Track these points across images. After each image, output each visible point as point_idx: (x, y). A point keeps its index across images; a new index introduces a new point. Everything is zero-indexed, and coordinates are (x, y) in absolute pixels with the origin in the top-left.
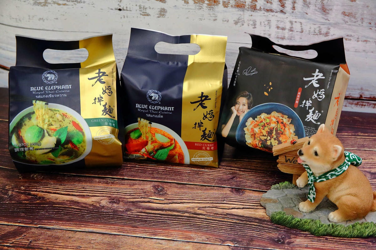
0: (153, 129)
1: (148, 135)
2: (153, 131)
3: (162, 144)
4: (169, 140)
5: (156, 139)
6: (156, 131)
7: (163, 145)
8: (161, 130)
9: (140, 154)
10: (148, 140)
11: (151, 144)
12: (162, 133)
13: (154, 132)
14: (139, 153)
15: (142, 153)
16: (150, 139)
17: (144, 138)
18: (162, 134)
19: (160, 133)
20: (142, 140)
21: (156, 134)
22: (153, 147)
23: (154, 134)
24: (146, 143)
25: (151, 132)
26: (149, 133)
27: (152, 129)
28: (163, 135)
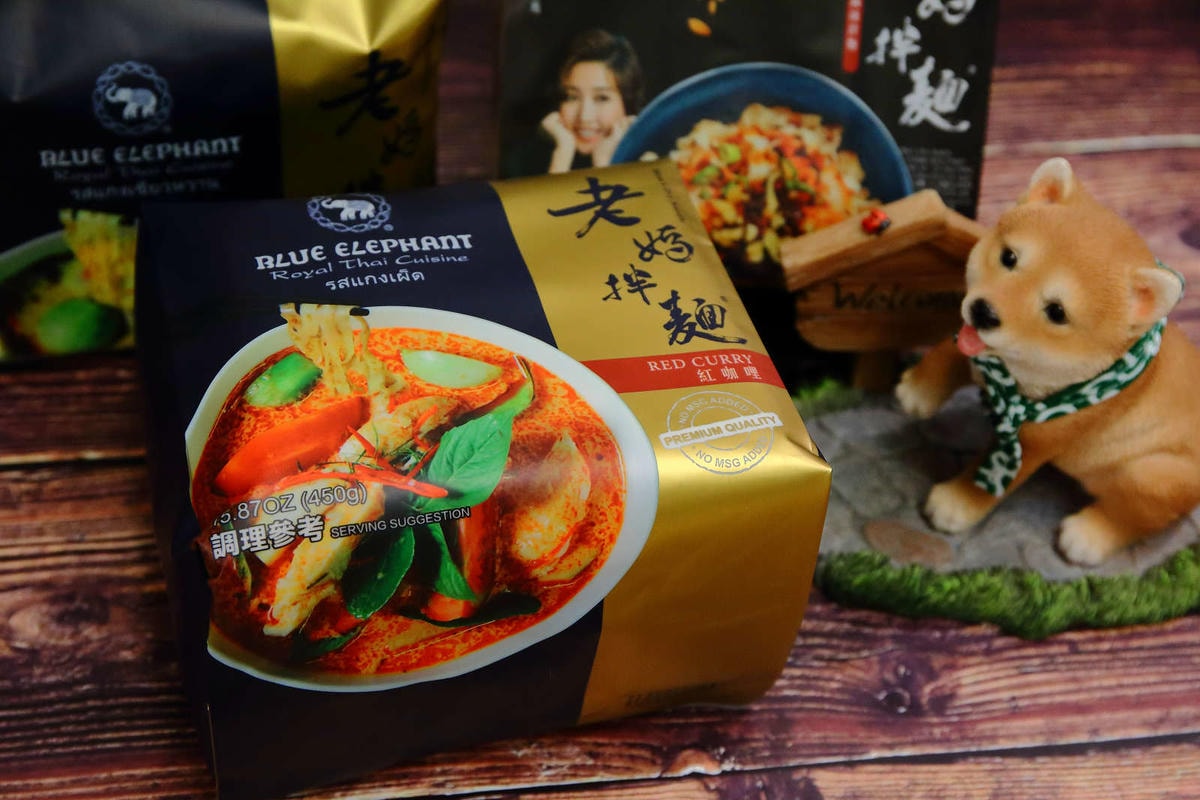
0: (383, 336)
1: (359, 369)
2: (387, 342)
3: (458, 397)
4: (495, 370)
5: (415, 378)
6: (407, 339)
7: (464, 401)
8: (431, 333)
9: (334, 474)
10: (365, 395)
11: (391, 410)
12: (442, 343)
13: (395, 348)
14: (327, 470)
15: (346, 469)
16: (375, 384)
17: (337, 389)
18: (444, 347)
19: (428, 349)
20: (331, 400)
21: (406, 356)
22: (407, 422)
23: (398, 357)
24: (360, 412)
25: (375, 354)
26: (362, 359)
27: (377, 338)
28: (449, 351)
